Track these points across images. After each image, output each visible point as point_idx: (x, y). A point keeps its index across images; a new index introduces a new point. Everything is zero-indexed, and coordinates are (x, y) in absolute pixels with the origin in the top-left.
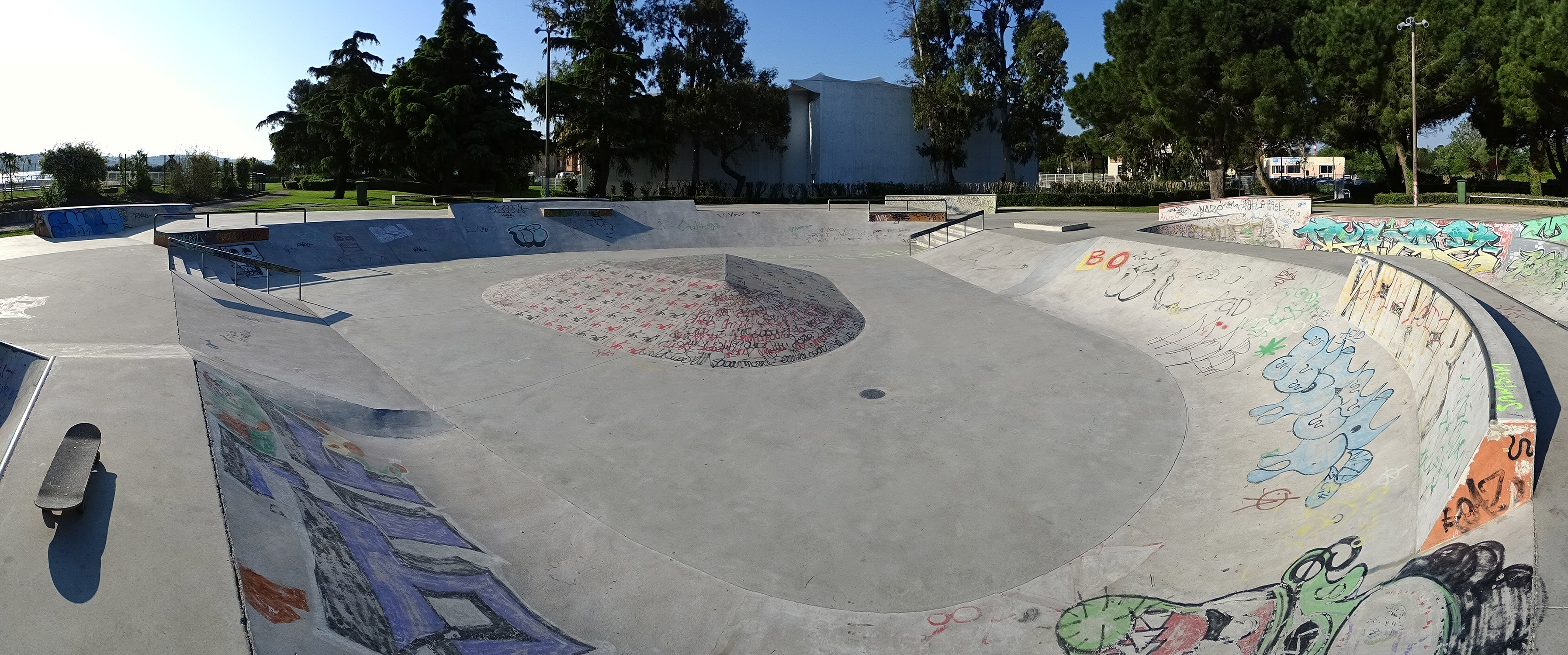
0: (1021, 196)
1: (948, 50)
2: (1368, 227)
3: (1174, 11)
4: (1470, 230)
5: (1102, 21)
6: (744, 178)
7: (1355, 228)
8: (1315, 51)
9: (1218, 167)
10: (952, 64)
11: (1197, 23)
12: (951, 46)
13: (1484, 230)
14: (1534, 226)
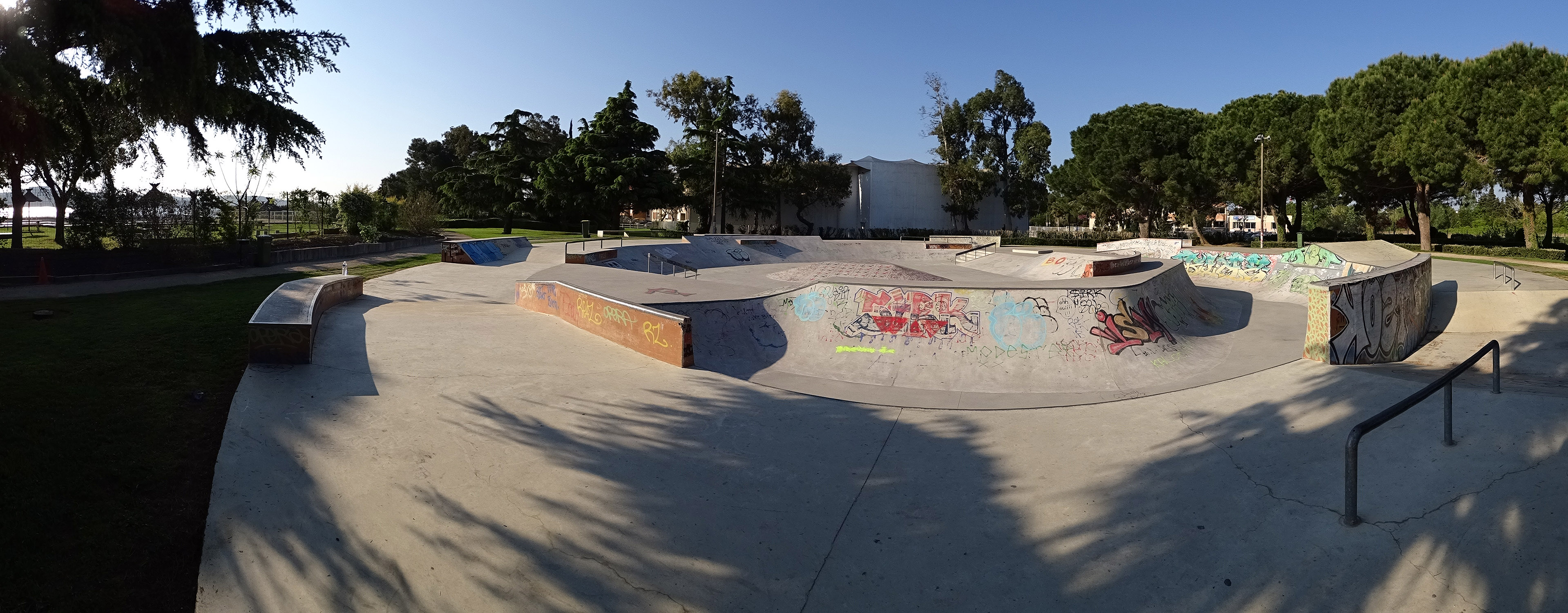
0: (1016, 240)
1: (966, 143)
2: (1209, 255)
3: (1110, 135)
4: (1258, 259)
5: (1070, 136)
6: (812, 224)
7: (1202, 256)
8: (1201, 155)
9: (1146, 221)
10: (968, 151)
11: (1125, 142)
12: (968, 140)
13: (1265, 258)
14: (1287, 255)
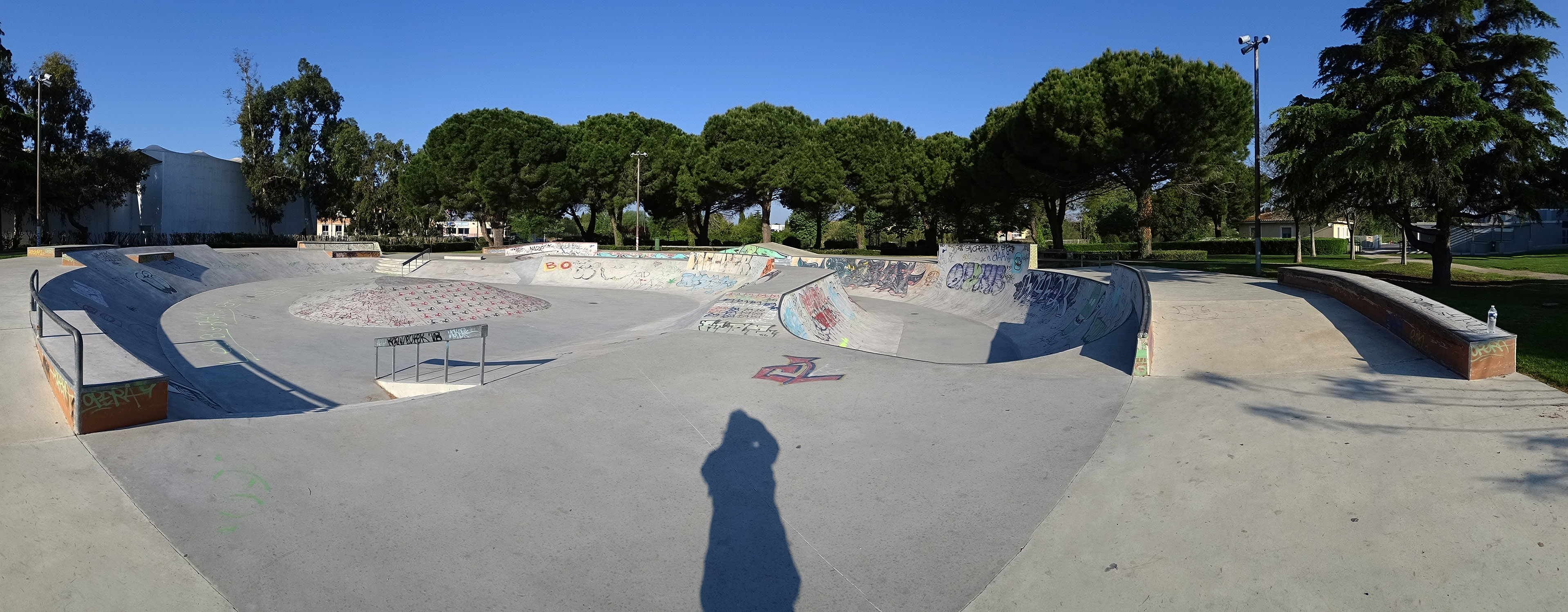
1: (271, 136)
10: (272, 146)
12: (272, 133)
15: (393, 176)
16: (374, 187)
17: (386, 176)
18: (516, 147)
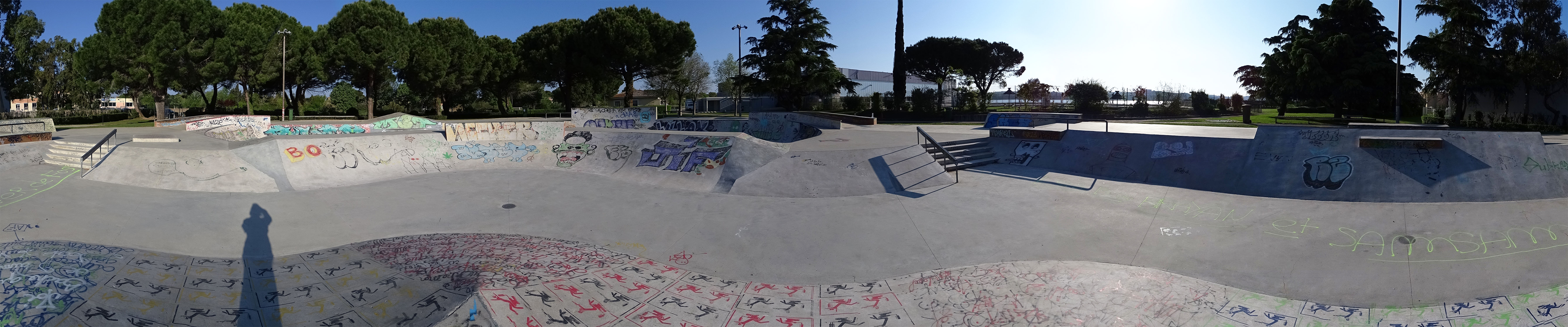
2: (301, 129)
4: (352, 128)
7: (295, 129)
15: (69, 65)
16: (55, 75)
17: (63, 66)
18: (187, 19)
